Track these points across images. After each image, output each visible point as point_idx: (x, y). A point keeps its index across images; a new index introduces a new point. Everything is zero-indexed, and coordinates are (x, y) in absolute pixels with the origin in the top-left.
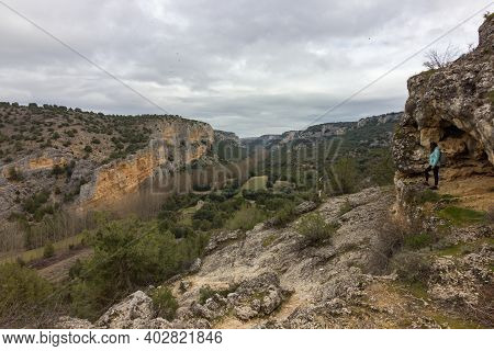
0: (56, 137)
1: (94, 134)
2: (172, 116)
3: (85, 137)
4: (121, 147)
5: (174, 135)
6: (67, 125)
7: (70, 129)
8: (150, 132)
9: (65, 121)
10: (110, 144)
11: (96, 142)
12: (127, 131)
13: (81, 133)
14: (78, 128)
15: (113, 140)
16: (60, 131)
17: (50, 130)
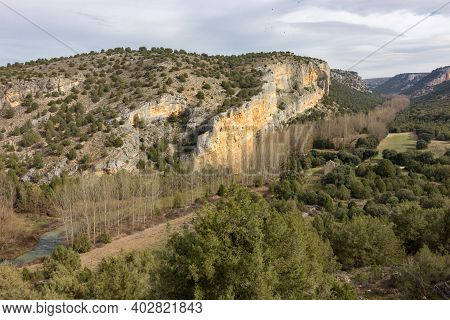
0: (169, 82)
1: (203, 79)
2: (282, 53)
3: (195, 82)
4: (231, 93)
5: (286, 77)
6: (177, 69)
7: (180, 73)
8: (261, 74)
9: (174, 65)
10: (221, 89)
11: (206, 87)
12: (233, 74)
13: (191, 77)
14: (187, 71)
15: (223, 85)
16: (172, 76)
17: (162, 75)
